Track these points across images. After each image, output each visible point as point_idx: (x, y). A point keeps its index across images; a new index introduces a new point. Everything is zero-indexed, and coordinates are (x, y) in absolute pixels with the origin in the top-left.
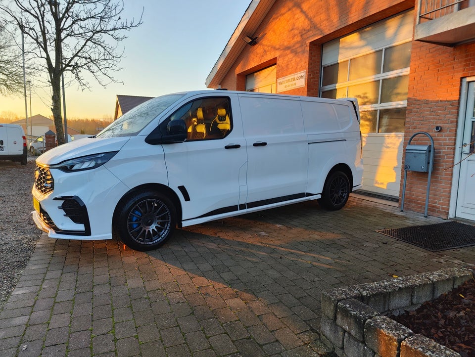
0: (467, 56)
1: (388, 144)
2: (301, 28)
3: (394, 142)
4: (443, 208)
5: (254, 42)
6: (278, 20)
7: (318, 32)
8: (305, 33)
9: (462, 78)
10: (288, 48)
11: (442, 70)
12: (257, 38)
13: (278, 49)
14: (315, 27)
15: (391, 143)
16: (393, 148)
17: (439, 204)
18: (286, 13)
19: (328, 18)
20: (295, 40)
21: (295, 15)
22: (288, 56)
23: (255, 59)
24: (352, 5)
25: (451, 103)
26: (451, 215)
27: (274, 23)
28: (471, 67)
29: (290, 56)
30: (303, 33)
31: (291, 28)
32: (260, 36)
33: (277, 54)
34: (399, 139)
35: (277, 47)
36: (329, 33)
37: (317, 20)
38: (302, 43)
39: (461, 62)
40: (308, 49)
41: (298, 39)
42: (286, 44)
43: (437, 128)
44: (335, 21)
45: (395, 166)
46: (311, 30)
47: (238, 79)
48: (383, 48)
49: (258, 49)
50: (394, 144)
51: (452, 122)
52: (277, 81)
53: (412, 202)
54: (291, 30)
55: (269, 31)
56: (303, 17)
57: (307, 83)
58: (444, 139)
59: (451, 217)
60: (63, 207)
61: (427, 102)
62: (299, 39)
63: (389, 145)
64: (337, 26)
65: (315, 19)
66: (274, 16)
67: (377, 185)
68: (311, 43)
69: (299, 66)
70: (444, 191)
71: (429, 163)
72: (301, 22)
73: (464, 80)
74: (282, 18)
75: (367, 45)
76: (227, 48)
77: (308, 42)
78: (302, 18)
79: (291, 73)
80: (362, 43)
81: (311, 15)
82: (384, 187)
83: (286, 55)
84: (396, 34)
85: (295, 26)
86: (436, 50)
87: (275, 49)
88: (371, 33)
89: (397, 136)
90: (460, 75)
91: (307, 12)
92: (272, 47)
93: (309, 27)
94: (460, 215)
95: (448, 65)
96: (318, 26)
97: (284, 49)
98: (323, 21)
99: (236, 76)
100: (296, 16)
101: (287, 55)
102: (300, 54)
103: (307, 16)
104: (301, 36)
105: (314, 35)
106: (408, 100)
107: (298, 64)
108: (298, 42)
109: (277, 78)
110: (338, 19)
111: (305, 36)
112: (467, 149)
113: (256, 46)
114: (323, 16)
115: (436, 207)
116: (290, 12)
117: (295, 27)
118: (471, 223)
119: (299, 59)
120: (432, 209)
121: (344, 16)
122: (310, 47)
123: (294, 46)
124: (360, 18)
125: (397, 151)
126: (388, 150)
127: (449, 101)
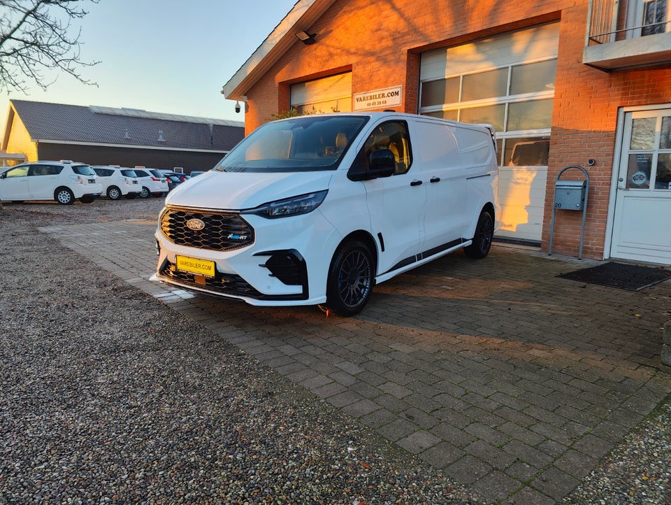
0: (625, 84)
1: (518, 179)
2: (394, 30)
3: (525, 177)
4: (597, 249)
5: (312, 40)
6: (352, 14)
7: (420, 37)
8: (400, 37)
9: (619, 108)
10: (372, 54)
11: (596, 98)
12: (315, 35)
13: (354, 53)
14: (414, 30)
15: (522, 178)
16: (525, 184)
17: (593, 244)
18: (366, 6)
19: (437, 22)
20: (384, 44)
21: (381, 11)
22: (372, 64)
23: (313, 64)
24: (472, 9)
25: (607, 134)
26: (606, 256)
27: (345, 17)
28: (630, 96)
29: (376, 65)
30: (396, 37)
31: (375, 27)
32: (321, 32)
33: (352, 60)
34: (532, 173)
35: (353, 50)
36: (438, 40)
37: (419, 22)
38: (395, 49)
39: (618, 90)
40: (405, 57)
41: (387, 43)
42: (367, 48)
43: (591, 161)
44: (448, 25)
45: (527, 205)
46: (409, 34)
47: (280, 90)
48: (510, 65)
49: (319, 50)
50: (526, 180)
51: (608, 155)
52: (353, 95)
53: (558, 244)
54: (377, 31)
55: (338, 27)
56: (396, 16)
57: (404, 101)
58: (597, 173)
59: (607, 258)
60: (268, 265)
61: (577, 132)
62: (390, 43)
63: (520, 181)
64: (450, 33)
65: (415, 20)
66: (346, 8)
67: (503, 228)
68: (409, 51)
69: (391, 79)
70: (599, 230)
71: (584, 200)
72: (392, 21)
73: (621, 109)
74: (360, 12)
75: (486, 60)
76: (265, 45)
77: (405, 49)
78: (394, 17)
79: (377, 87)
80: (479, 57)
81: (408, 13)
82: (514, 229)
83: (367, 63)
84: (526, 50)
85: (382, 25)
86: (587, 75)
87: (348, 53)
88: (490, 46)
89: (529, 170)
90: (618, 104)
91: (402, 10)
92: (343, 50)
93: (406, 30)
94: (615, 255)
95: (602, 92)
96: (421, 30)
97: (365, 55)
98: (429, 24)
99: (277, 85)
100: (385, 13)
101: (369, 63)
102: (392, 63)
103: (402, 15)
104: (394, 39)
105: (414, 41)
106: (553, 129)
107: (389, 76)
108: (388, 48)
109: (353, 93)
110: (453, 24)
111: (400, 41)
112: (623, 185)
113: (314, 46)
114: (428, 19)
115: (589, 248)
116: (373, 6)
117: (382, 27)
118: (629, 262)
119: (391, 70)
120: (586, 251)
121: (461, 22)
122: (408, 56)
123: (381, 52)
124: (485, 28)
125: (529, 187)
126: (518, 186)
127: (604, 132)
